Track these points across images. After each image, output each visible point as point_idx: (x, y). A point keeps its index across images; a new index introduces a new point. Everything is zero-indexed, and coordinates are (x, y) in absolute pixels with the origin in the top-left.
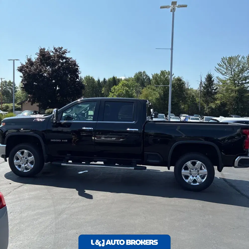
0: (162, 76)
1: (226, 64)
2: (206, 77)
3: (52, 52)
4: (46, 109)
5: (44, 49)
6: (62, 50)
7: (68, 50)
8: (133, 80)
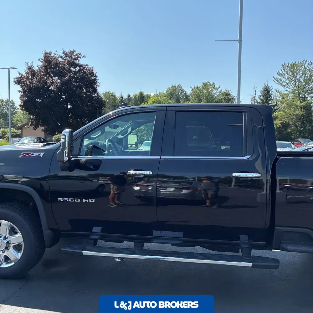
0: (204, 89)
1: (288, 72)
2: (262, 90)
3: (61, 57)
4: (54, 135)
5: (50, 54)
6: (74, 54)
7: (82, 55)
8: (165, 97)
